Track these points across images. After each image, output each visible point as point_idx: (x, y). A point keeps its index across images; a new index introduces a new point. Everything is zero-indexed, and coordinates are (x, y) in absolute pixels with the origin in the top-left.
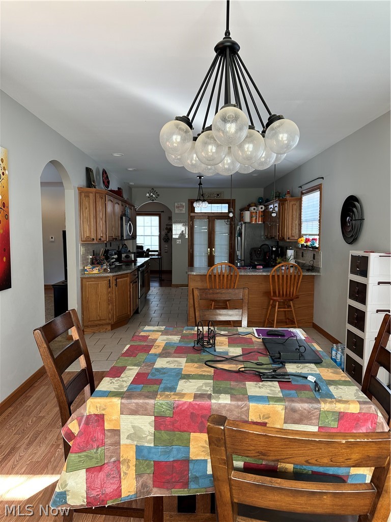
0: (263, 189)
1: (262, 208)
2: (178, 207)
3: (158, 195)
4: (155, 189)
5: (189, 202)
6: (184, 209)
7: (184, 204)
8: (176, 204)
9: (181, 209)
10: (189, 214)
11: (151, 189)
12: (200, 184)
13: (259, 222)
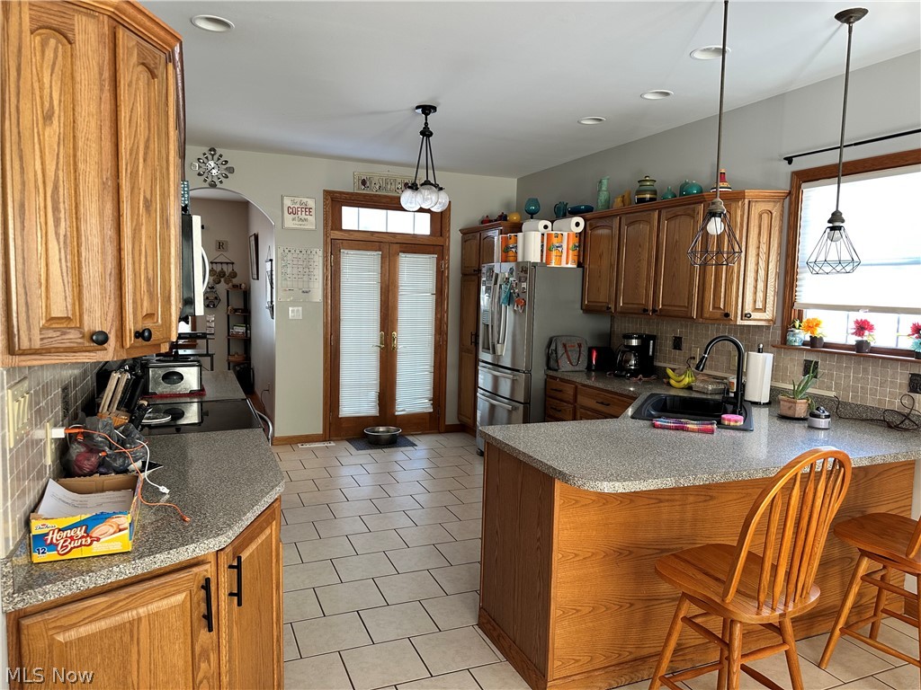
0: (515, 181)
1: (577, 224)
2: (293, 212)
3: (231, 170)
4: (219, 151)
5: (325, 199)
6: (312, 219)
7: (311, 203)
8: (287, 202)
9: (304, 216)
10: (326, 235)
11: (206, 150)
12: (426, 133)
13: (567, 263)
